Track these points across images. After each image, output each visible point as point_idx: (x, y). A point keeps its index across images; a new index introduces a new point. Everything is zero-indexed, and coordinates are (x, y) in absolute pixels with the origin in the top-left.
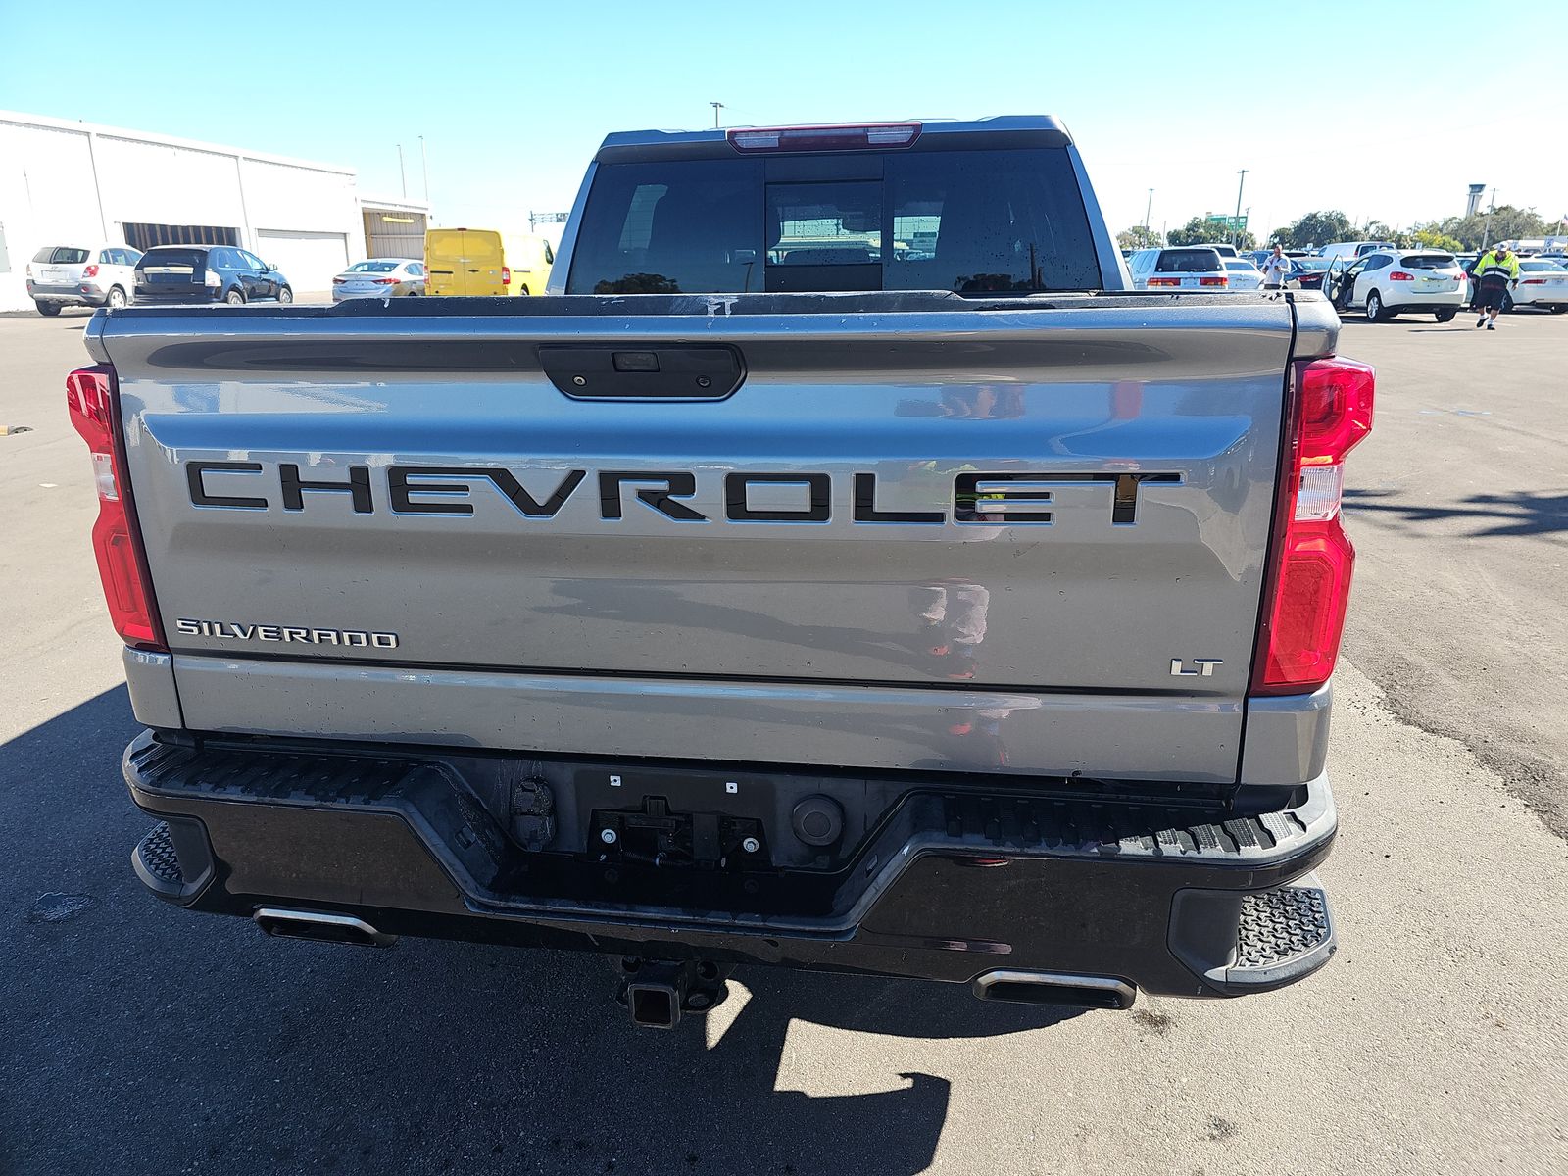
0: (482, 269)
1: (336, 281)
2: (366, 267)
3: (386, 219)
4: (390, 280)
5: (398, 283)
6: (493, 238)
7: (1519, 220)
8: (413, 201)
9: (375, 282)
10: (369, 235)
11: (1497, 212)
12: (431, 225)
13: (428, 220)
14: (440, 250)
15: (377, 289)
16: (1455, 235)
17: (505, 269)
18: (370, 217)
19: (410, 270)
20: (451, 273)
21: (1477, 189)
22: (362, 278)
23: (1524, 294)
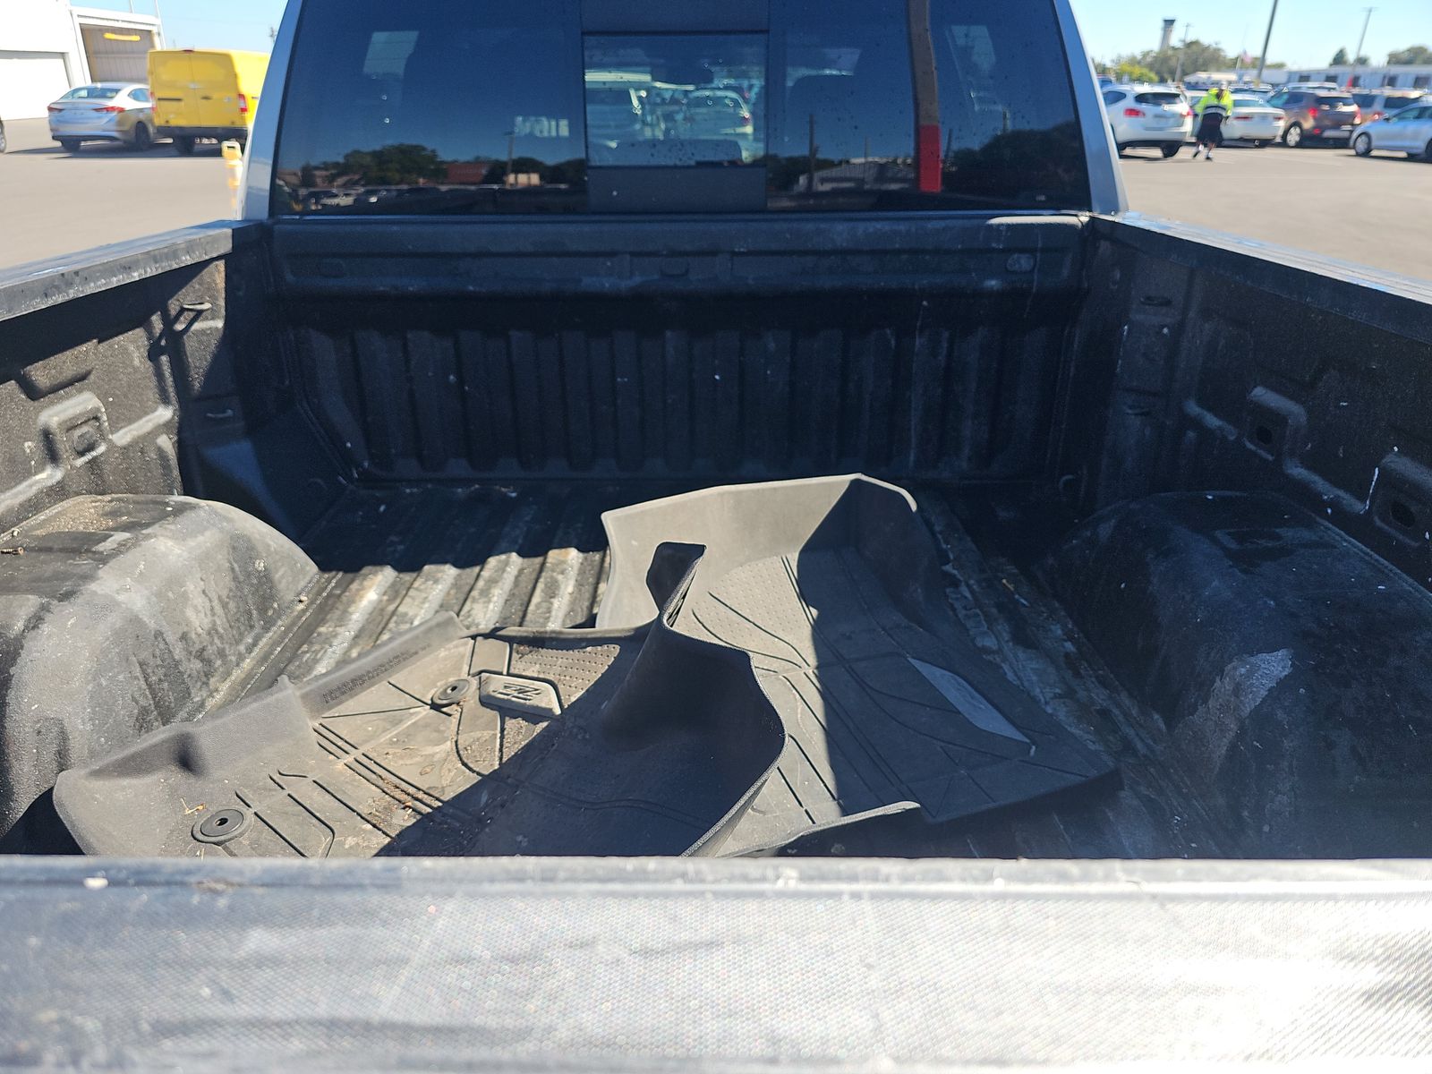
0: (215, 96)
1: (50, 109)
2: (84, 93)
3: (108, 36)
4: (113, 109)
5: (121, 110)
6: (224, 60)
7: (1206, 54)
8: (140, 18)
9: (97, 110)
10: (90, 55)
11: (1190, 45)
12: (160, 45)
13: (156, 39)
14: (166, 74)
15: (99, 118)
16: (1151, 66)
17: (242, 96)
18: (90, 34)
19: (135, 95)
20: (179, 100)
21: (1169, 23)
22: (81, 106)
23: (1231, 129)
